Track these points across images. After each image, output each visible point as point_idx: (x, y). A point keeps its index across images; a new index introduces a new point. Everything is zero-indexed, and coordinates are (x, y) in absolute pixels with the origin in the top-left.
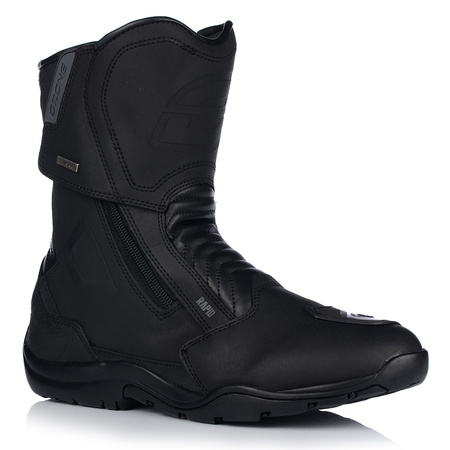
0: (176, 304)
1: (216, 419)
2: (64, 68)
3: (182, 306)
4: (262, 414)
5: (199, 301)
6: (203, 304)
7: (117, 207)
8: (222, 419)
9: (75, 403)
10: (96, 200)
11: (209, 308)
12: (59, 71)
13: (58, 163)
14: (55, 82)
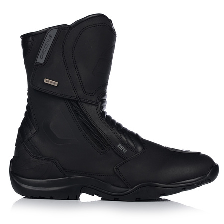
0: (108, 147)
1: (136, 199)
3: (111, 148)
4: (161, 195)
5: (119, 146)
7: (77, 103)
8: (140, 198)
9: (51, 198)
10: (65, 99)
11: (124, 148)
12: (48, 37)
13: (45, 81)
14: (45, 43)
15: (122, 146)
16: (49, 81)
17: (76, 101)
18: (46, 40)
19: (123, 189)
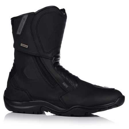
0: (57, 84)
1: (71, 115)
2: (24, 19)
3: (59, 85)
4: (85, 113)
5: (63, 83)
6: (64, 84)
7: (39, 58)
8: (73, 115)
9: (24, 113)
10: (32, 56)
11: (66, 85)
12: (22, 20)
13: (21, 45)
14: (21, 23)
15: (65, 84)
16: (23, 45)
17: (39, 57)
18: (22, 21)
19: (64, 109)
